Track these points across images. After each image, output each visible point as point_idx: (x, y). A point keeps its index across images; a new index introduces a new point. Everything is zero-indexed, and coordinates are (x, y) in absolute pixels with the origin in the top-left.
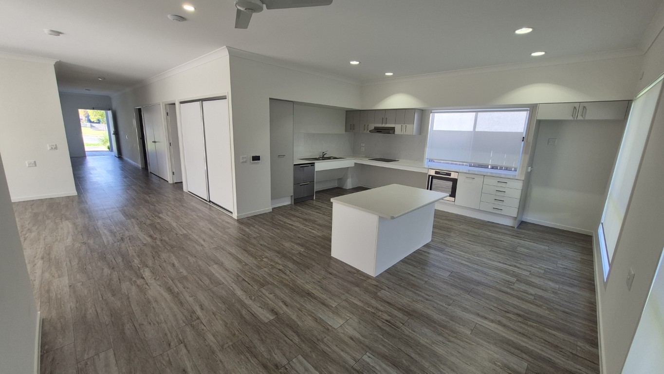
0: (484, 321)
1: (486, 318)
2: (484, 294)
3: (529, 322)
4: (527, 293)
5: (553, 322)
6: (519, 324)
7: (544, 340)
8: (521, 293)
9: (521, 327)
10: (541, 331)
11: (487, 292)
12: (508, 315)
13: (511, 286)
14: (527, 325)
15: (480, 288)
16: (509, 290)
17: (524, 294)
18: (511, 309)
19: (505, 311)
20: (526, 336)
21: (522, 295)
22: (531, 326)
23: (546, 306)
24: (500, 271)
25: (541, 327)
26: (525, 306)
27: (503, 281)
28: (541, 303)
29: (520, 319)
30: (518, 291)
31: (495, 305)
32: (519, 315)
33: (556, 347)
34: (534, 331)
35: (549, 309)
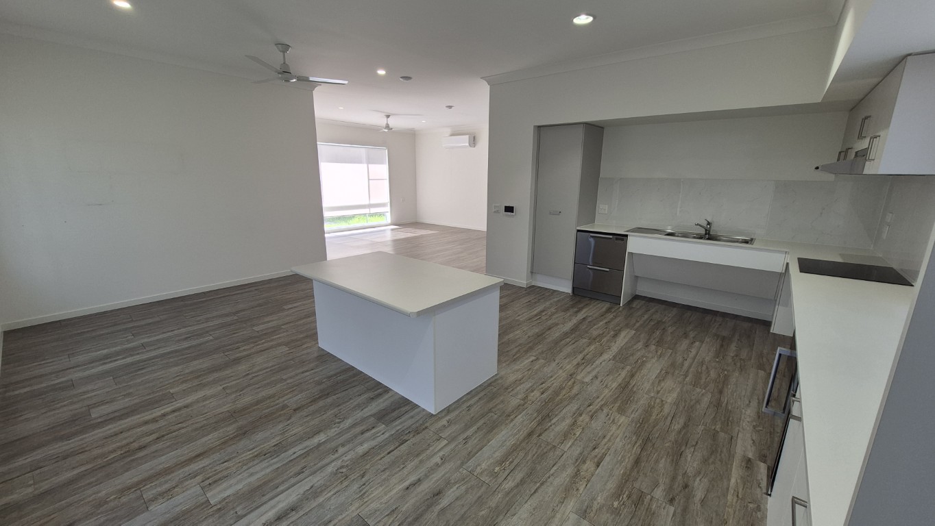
0: (173, 407)
1: (174, 411)
2: (215, 429)
3: (119, 453)
4: (162, 494)
5: (84, 486)
6: (132, 440)
7: (86, 451)
8: (174, 484)
9: (125, 438)
10: (95, 458)
11: (215, 435)
12: (154, 436)
13: (199, 478)
14: (120, 448)
15: (231, 429)
16: (194, 467)
17: (167, 486)
18: (159, 445)
19: (163, 436)
20: (112, 436)
21: (166, 482)
22: (114, 451)
23: (112, 504)
24: (259, 487)
25: (99, 461)
26: (146, 468)
27: (225, 473)
28: (124, 500)
29: (136, 445)
30: (181, 482)
31: (183, 431)
32: (141, 448)
33: (65, 458)
34: (106, 449)
35: (102, 503)
